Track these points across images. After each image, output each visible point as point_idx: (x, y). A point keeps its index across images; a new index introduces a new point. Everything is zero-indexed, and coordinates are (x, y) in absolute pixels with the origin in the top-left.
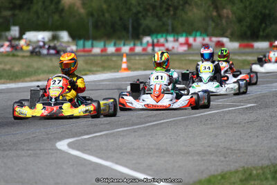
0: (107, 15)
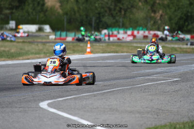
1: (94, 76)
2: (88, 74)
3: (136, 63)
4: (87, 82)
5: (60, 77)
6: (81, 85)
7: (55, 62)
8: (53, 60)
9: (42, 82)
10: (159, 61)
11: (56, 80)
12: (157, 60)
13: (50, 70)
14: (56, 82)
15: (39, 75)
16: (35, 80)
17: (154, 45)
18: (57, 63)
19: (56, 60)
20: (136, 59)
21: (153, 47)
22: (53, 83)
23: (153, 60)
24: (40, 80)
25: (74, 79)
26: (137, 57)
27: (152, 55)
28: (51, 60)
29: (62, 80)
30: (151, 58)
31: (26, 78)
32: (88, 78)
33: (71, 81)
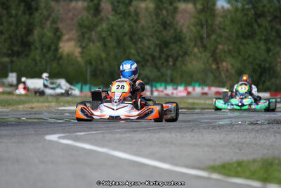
0: (106, 64)
1: (177, 108)
2: (170, 105)
3: (220, 109)
4: (169, 117)
5: (132, 109)
6: (161, 121)
7: (123, 87)
8: (121, 84)
9: (107, 117)
10: (253, 107)
11: (127, 114)
12: (250, 105)
13: (116, 98)
14: (126, 116)
15: (102, 106)
16: (95, 113)
17: (246, 85)
18: (127, 88)
19: (124, 84)
20: (220, 103)
21: (243, 86)
22: (123, 117)
23: (243, 105)
24: (103, 113)
25: (152, 112)
26: (222, 101)
27: (242, 98)
28: (118, 84)
29: (136, 113)
30: (241, 102)
31: (82, 110)
32: (170, 110)
33: (147, 115)
